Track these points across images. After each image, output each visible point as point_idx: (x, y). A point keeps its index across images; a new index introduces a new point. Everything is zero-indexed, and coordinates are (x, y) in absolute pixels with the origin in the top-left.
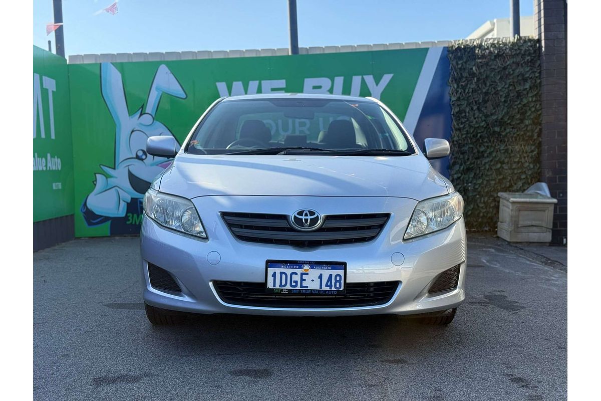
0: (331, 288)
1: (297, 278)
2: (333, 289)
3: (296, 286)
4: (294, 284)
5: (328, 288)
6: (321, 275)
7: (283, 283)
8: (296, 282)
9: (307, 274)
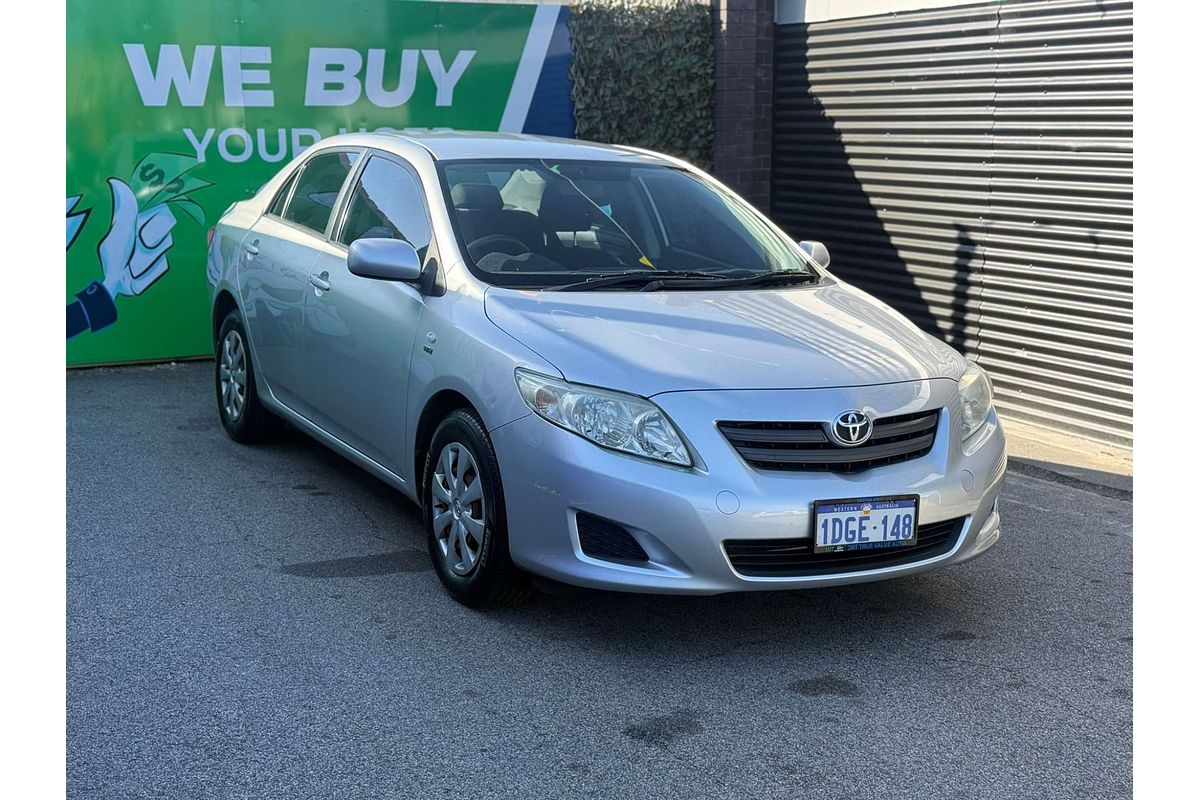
0: (898, 537)
1: (854, 526)
2: (901, 538)
3: (853, 539)
4: (850, 536)
5: (894, 538)
6: (886, 517)
7: (837, 537)
8: (853, 532)
9: (868, 518)
